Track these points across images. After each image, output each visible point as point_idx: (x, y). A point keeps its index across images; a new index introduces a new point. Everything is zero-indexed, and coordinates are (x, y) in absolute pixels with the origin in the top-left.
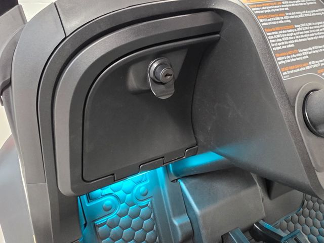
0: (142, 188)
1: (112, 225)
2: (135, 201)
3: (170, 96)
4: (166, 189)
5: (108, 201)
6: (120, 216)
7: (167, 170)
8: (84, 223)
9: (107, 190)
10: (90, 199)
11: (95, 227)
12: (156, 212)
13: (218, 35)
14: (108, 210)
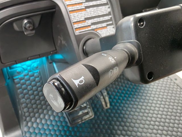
0: (35, 65)
1: (21, 79)
2: (32, 70)
3: (33, 34)
4: (47, 66)
5: (19, 70)
6: (25, 76)
7: (47, 58)
8: (8, 77)
9: (19, 65)
10: (10, 68)
11: (13, 80)
12: (42, 75)
13: (54, 10)
14: (19, 73)
